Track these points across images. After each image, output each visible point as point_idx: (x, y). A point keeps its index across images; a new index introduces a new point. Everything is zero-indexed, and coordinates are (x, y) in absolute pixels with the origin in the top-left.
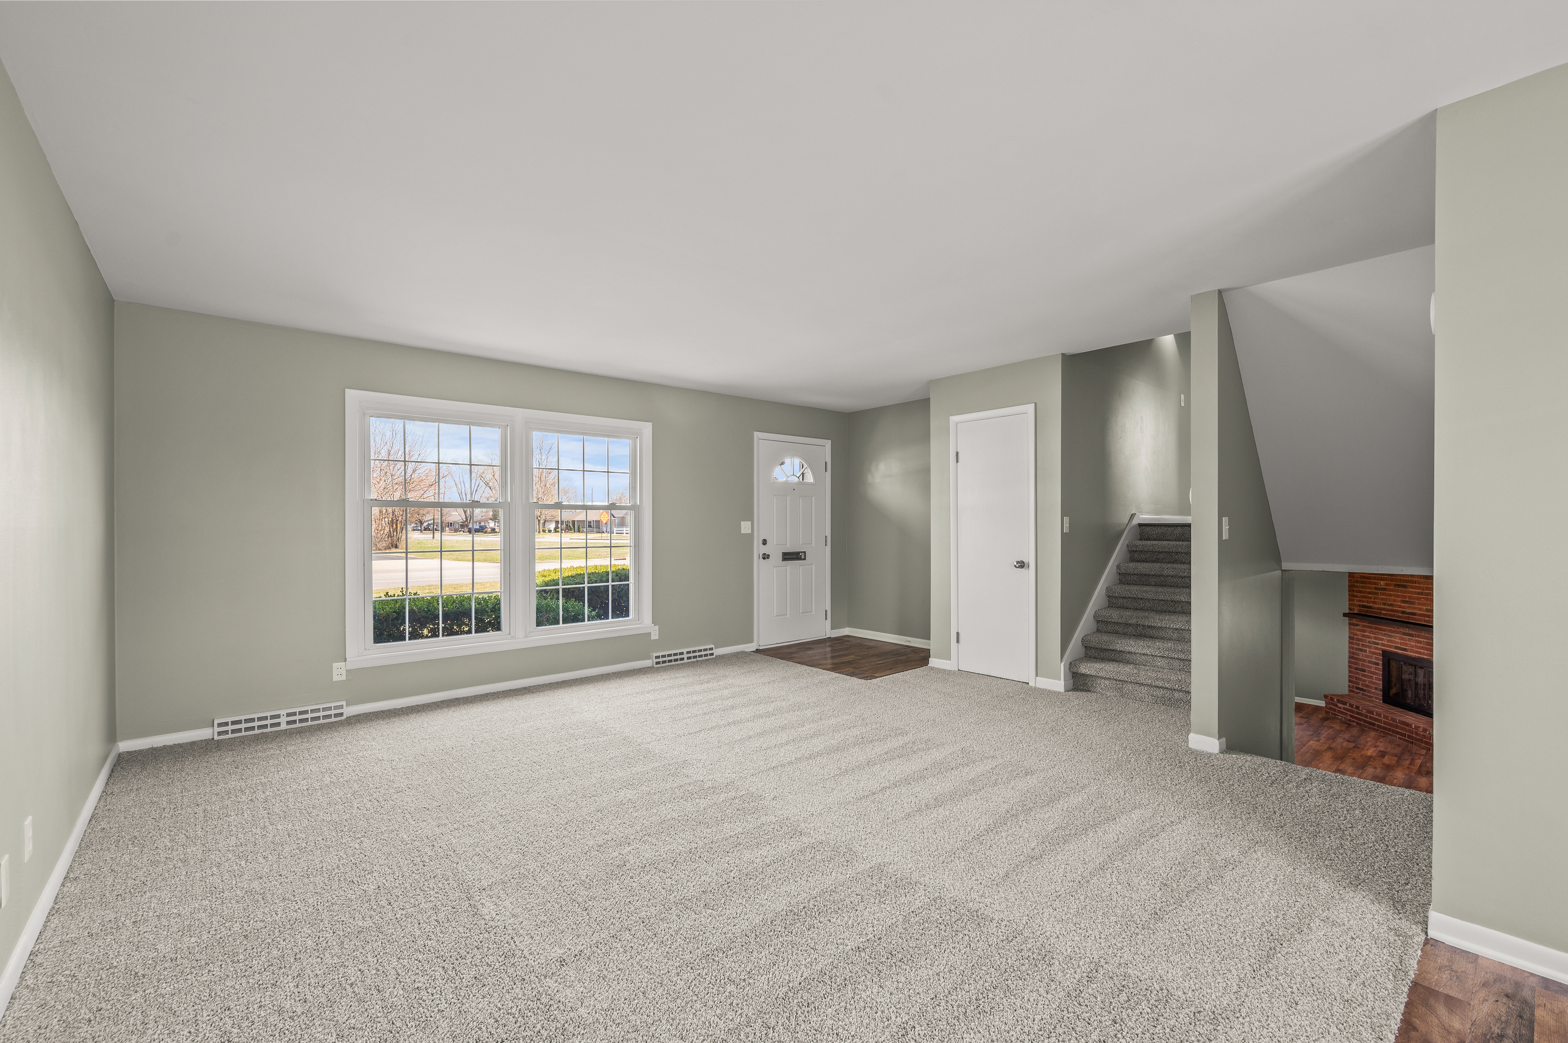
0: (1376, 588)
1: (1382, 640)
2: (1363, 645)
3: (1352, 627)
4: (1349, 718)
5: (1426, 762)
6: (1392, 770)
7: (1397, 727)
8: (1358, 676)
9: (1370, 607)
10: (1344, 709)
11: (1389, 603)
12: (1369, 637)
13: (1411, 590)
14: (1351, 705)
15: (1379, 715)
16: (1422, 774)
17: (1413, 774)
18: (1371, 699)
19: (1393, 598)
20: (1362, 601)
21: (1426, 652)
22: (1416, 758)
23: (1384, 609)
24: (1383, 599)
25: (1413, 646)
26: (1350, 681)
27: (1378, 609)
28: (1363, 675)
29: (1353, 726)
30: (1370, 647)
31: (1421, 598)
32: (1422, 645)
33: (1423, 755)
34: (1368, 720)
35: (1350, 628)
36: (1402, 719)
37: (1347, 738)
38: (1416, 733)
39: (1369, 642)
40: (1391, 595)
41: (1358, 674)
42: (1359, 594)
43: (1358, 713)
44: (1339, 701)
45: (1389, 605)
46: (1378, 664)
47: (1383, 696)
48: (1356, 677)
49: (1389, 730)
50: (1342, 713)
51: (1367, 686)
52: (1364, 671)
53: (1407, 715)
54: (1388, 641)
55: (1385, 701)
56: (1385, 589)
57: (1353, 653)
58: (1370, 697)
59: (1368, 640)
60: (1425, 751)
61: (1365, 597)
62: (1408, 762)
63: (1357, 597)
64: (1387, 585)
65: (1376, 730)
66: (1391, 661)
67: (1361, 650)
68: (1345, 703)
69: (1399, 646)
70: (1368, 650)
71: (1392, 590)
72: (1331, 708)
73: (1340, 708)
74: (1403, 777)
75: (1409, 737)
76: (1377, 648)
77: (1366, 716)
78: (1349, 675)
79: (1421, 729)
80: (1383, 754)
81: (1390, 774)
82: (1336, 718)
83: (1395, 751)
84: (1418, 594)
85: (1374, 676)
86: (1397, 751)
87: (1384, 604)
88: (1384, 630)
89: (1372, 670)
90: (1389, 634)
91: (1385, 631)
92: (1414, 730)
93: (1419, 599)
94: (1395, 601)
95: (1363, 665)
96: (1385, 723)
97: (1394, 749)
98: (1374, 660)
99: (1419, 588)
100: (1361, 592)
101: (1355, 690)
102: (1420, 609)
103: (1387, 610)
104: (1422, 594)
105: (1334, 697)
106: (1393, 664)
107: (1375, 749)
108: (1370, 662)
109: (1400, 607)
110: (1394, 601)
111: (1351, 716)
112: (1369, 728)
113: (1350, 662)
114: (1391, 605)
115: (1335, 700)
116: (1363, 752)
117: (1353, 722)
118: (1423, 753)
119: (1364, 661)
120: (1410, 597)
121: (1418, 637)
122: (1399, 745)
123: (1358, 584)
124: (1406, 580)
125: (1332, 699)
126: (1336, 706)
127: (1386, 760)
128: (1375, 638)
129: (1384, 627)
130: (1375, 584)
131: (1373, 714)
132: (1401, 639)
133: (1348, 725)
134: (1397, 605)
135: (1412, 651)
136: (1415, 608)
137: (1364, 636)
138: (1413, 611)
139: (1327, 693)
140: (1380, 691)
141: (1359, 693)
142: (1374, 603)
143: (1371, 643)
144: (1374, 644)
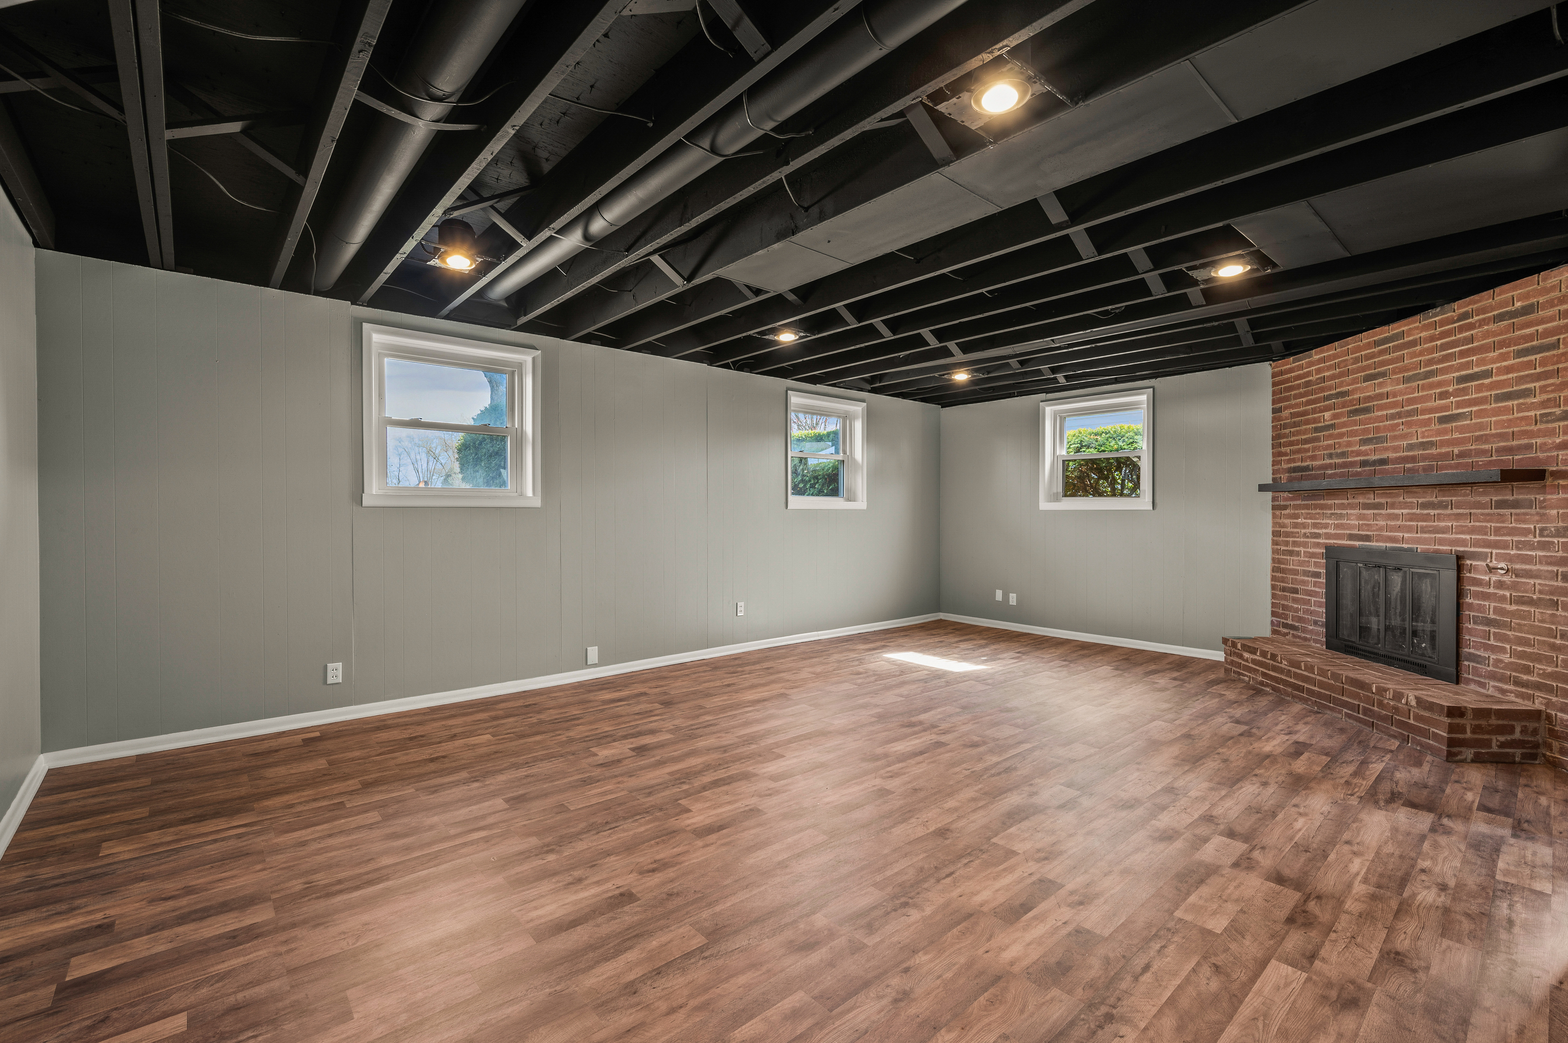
0: (1316, 430)
1: (1326, 526)
2: (1295, 544)
3: (1278, 512)
4: (1261, 679)
5: (1396, 768)
6: (1306, 788)
7: (1343, 692)
8: (1286, 603)
9: (1306, 469)
10: (1254, 661)
11: (1339, 451)
12: (1304, 526)
13: (1380, 413)
14: (1264, 654)
15: (1310, 668)
16: (1376, 802)
17: (1354, 801)
18: (1307, 643)
19: (1345, 439)
20: (1294, 461)
21: (1406, 535)
22: (1374, 758)
23: (1329, 466)
24: (1328, 447)
25: (1381, 529)
26: (1274, 614)
27: (1321, 467)
28: (1295, 600)
29: (1267, 694)
30: (1305, 545)
31: (1397, 425)
32: (1399, 523)
33: (1392, 751)
34: (1292, 680)
35: (1274, 516)
36: (1352, 674)
37: (1237, 716)
38: (1381, 704)
39: (1305, 535)
40: (1341, 435)
41: (1285, 598)
42: (1288, 449)
43: (1275, 669)
44: (1244, 646)
45: (1337, 456)
46: (1317, 575)
47: (1327, 636)
48: (1283, 605)
49: (1329, 698)
50: (1249, 669)
51: (1300, 619)
52: (1295, 591)
53: (1367, 667)
54: (1337, 526)
55: (1329, 646)
56: (1332, 426)
57: (1279, 561)
58: (1305, 639)
59: (1303, 531)
60: (1397, 743)
61: (1299, 451)
62: (1351, 769)
63: (1285, 454)
64: (1335, 416)
65: (1304, 700)
66: (1341, 565)
67: (1291, 553)
68: (1253, 651)
69: (1356, 532)
70: (1302, 550)
71: (1344, 425)
72: (1232, 663)
73: (1247, 661)
74: (1326, 809)
75: (1366, 711)
76: (1318, 545)
77: (1289, 673)
78: (1273, 603)
79: (1390, 695)
80: (1298, 750)
81: (1296, 800)
82: (1240, 679)
83: (1328, 743)
84: (1393, 417)
85: (1313, 599)
86: (1334, 743)
87: (1330, 456)
88: (1329, 507)
89: (1309, 588)
90: (1339, 512)
91: (1330, 509)
92: (1376, 697)
93: (1394, 428)
94: (1349, 444)
95: (1294, 581)
96: (1322, 685)
97: (1330, 737)
98: (1312, 569)
99: (1394, 405)
100: (1291, 444)
101: (1281, 629)
102: (1395, 449)
103: (1336, 466)
104: (1399, 415)
105: (1237, 641)
106: (1345, 570)
107: (1287, 737)
108: (1306, 573)
109: (1358, 453)
110: (1347, 447)
111: (1264, 675)
112: (1294, 697)
113: (1274, 578)
114: (1343, 454)
115: (1239, 646)
116: (1256, 745)
117: (1267, 685)
118: (1393, 748)
119: (1296, 572)
120: (1377, 429)
121: (1393, 506)
122: (1342, 730)
123: (1287, 431)
124: (1369, 397)
125: (1234, 645)
126: (1241, 657)
127: (1300, 765)
128: (1315, 526)
129: (1330, 502)
130: (1315, 421)
131: (1300, 668)
132: (1361, 517)
133: (1257, 692)
134: (1352, 452)
135: (1380, 539)
136: (1386, 449)
137: (1296, 525)
138: (1384, 456)
139: (1227, 635)
140: (1322, 626)
141: (1287, 634)
142: (1313, 458)
143: (1308, 537)
144: (1312, 537)
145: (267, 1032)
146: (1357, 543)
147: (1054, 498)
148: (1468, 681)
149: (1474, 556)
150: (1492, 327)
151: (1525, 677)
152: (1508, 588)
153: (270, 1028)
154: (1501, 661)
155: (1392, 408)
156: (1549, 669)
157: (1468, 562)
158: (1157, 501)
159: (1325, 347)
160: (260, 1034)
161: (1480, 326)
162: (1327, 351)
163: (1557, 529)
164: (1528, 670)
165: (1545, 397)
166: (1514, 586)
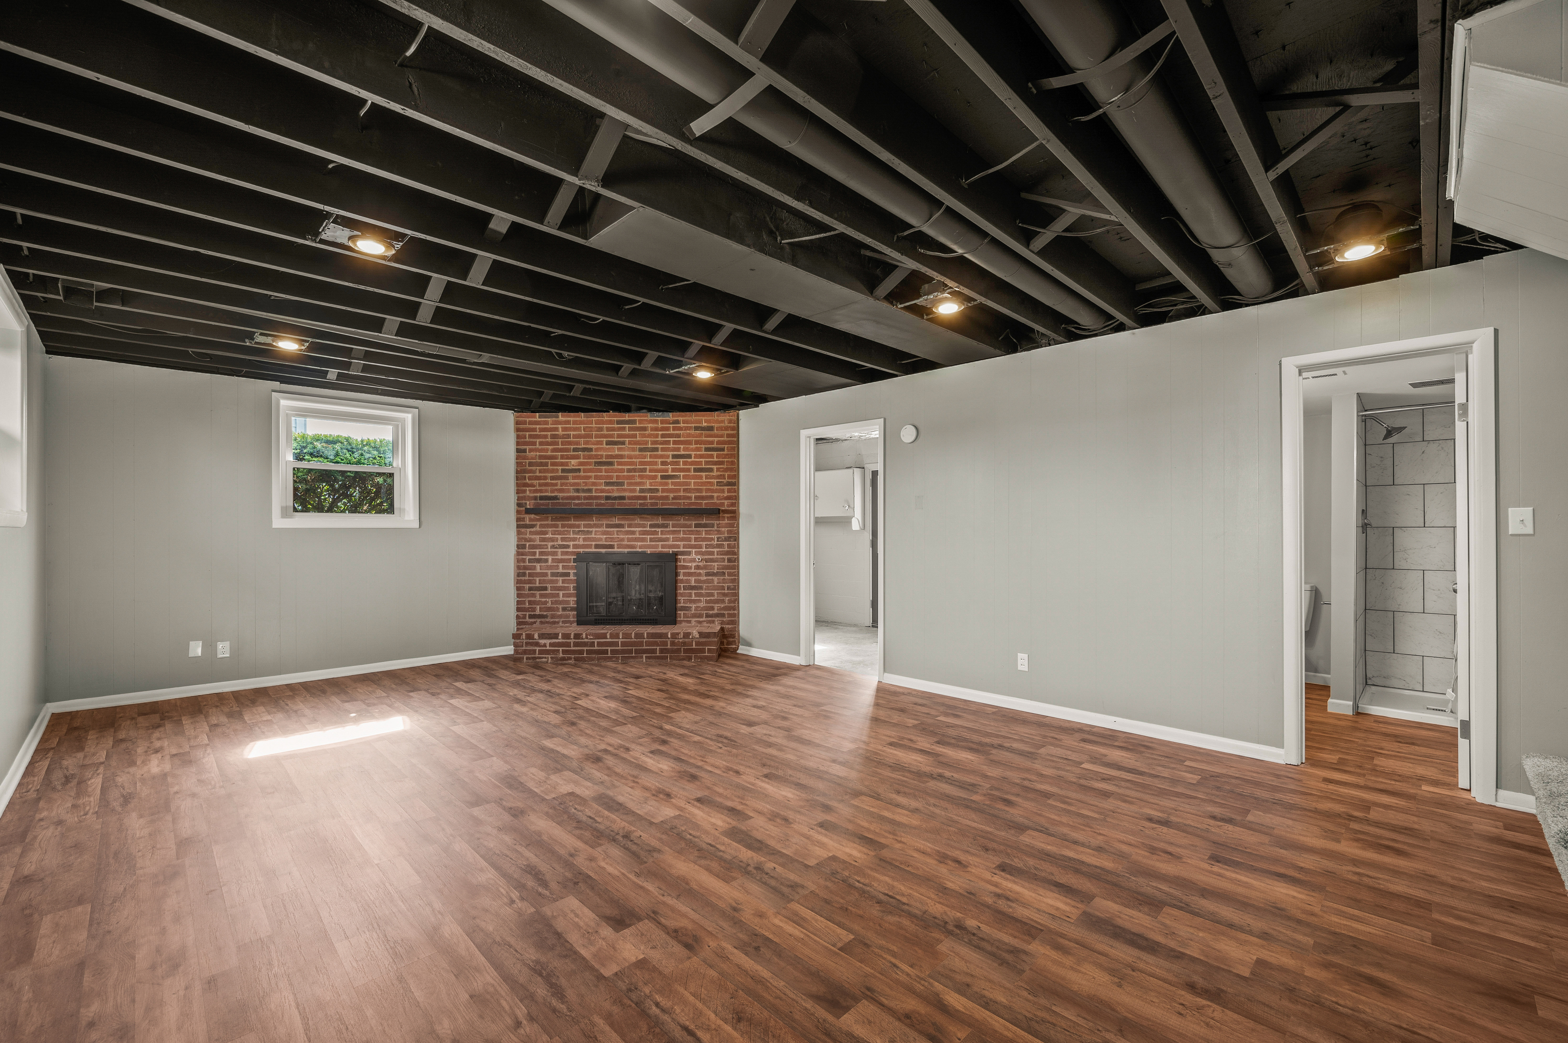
0: (563, 471)
1: (575, 539)
2: (540, 553)
3: (523, 530)
8: (532, 600)
9: (555, 498)
10: (553, 644)
11: (585, 488)
12: (552, 540)
13: (618, 467)
18: (556, 625)
19: (591, 480)
20: (539, 491)
21: (640, 544)
23: (575, 498)
24: (574, 484)
25: (621, 540)
27: (567, 498)
28: (542, 596)
30: (553, 554)
31: (633, 476)
35: (519, 533)
39: (553, 547)
40: (587, 477)
41: (534, 595)
42: (532, 482)
43: (577, 644)
45: (584, 491)
46: (567, 575)
48: (529, 601)
51: (549, 609)
52: (544, 589)
54: (585, 540)
55: (580, 623)
56: (579, 470)
57: (524, 568)
58: (558, 622)
59: (550, 544)
60: (689, 662)
61: (546, 485)
63: (529, 485)
64: (580, 464)
66: (590, 566)
67: (537, 561)
69: (601, 543)
70: (551, 558)
71: (589, 470)
76: (567, 553)
77: (592, 644)
78: (517, 601)
79: (681, 635)
82: (539, 662)
84: (630, 470)
85: (563, 592)
87: (577, 491)
89: (558, 585)
90: (586, 529)
91: (578, 527)
92: (670, 640)
93: (629, 477)
94: (594, 484)
95: (542, 581)
98: (560, 571)
100: (536, 478)
101: (527, 620)
102: (630, 491)
103: (581, 498)
104: (634, 470)
106: (594, 570)
108: (555, 574)
109: (603, 491)
110: (592, 485)
113: (517, 581)
114: (589, 490)
119: (544, 575)
120: (616, 477)
123: (532, 468)
124: (611, 455)
128: (562, 539)
129: (577, 523)
130: (562, 464)
131: (605, 638)
132: (605, 533)
134: (597, 489)
135: (620, 546)
136: (625, 490)
137: (542, 539)
138: (622, 494)
140: (572, 610)
141: (535, 623)
142: (560, 491)
143: (556, 548)
144: (560, 548)
145: (1326, 999)
146: (603, 551)
147: (285, 514)
148: (681, 622)
149: (683, 553)
150: (693, 432)
151: (711, 612)
152: (702, 569)
153: (1323, 1000)
154: (699, 607)
155: (629, 465)
156: (723, 606)
157: (679, 557)
158: (422, 519)
159: (572, 414)
160: (1333, 1002)
161: (685, 430)
162: (572, 418)
163: (725, 537)
164: (712, 608)
165: (719, 473)
166: (705, 567)
